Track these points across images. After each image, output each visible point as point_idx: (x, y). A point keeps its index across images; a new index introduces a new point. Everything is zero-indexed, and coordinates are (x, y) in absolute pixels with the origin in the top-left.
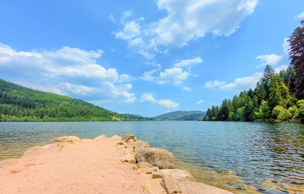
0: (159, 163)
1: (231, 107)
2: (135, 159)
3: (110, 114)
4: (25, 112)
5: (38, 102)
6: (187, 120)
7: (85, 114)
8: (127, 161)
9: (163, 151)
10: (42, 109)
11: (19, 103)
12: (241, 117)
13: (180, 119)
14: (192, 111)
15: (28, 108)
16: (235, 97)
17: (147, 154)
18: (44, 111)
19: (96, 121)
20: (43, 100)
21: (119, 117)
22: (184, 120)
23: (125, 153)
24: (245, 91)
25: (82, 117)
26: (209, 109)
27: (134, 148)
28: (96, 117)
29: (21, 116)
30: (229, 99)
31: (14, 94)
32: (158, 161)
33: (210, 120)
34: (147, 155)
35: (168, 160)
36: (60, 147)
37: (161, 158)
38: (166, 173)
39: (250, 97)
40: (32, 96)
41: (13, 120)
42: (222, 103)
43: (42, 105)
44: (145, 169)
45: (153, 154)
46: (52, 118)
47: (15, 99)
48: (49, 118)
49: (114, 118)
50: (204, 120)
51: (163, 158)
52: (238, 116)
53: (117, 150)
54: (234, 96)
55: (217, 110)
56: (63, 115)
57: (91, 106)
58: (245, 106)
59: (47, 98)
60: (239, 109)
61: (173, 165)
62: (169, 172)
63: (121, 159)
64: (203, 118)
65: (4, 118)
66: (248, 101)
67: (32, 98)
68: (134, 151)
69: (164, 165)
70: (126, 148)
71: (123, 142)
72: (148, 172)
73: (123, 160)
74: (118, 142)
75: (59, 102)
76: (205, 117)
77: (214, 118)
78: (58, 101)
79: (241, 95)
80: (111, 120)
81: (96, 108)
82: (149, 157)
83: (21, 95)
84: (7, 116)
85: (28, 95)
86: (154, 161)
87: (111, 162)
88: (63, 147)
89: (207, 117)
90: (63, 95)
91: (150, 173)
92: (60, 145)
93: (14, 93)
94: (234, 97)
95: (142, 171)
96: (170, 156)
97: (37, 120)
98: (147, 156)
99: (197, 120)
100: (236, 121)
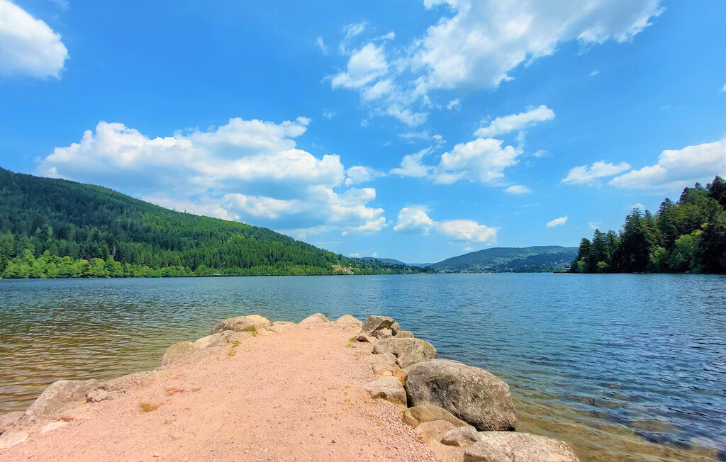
0: (473, 410)
1: (653, 232)
2: (403, 389)
3: (327, 259)
4: (165, 257)
5: (187, 236)
6: (522, 270)
7: (276, 260)
8: (383, 396)
9: (481, 376)
10: (194, 251)
11: (154, 239)
12: (690, 258)
13: (502, 269)
14: (535, 248)
15: (169, 250)
16: (666, 203)
17: (436, 380)
18: (198, 255)
19: (300, 274)
20: (196, 232)
21: (348, 266)
22: (514, 271)
23: (377, 369)
24: (697, 184)
25: (270, 267)
26: (586, 242)
27: (397, 355)
28: (298, 266)
29: (157, 266)
30: (647, 211)
31: (147, 222)
32: (469, 404)
33: (591, 269)
34: (435, 382)
35: (496, 403)
36: (231, 345)
37: (476, 396)
38: (498, 444)
39: (717, 202)
40: (175, 225)
41: (145, 274)
42: (624, 222)
43: (193, 242)
44: (435, 426)
45: (453, 383)
46: (212, 269)
47: (146, 232)
48: (207, 270)
49: (338, 268)
50: (574, 270)
51: (481, 395)
52: (680, 257)
53: (355, 357)
54: (664, 200)
55: (612, 243)
56: (232, 263)
57: (287, 240)
58: (702, 229)
59: (203, 228)
60: (682, 236)
61: (512, 418)
62: (505, 443)
63: (369, 389)
64: (568, 264)
65: (129, 270)
66: (713, 213)
67: (175, 229)
68: (397, 363)
69: (487, 417)
70: (377, 353)
71: (366, 335)
72: (447, 440)
73: (375, 392)
74: (353, 336)
75: (226, 235)
76: (575, 262)
77: (602, 264)
78: (224, 232)
79: (687, 196)
80: (330, 272)
81: (297, 245)
82: (441, 388)
83: (157, 224)
84: (135, 266)
85: (169, 223)
86: (456, 402)
87: (347, 397)
88: (236, 343)
89: (580, 263)
90: (231, 219)
91: (454, 443)
92: (230, 339)
93: (145, 221)
94: (663, 204)
95: (430, 434)
96: (503, 392)
97: (186, 274)
98: (435, 386)
99: (551, 270)
100: (676, 273)
